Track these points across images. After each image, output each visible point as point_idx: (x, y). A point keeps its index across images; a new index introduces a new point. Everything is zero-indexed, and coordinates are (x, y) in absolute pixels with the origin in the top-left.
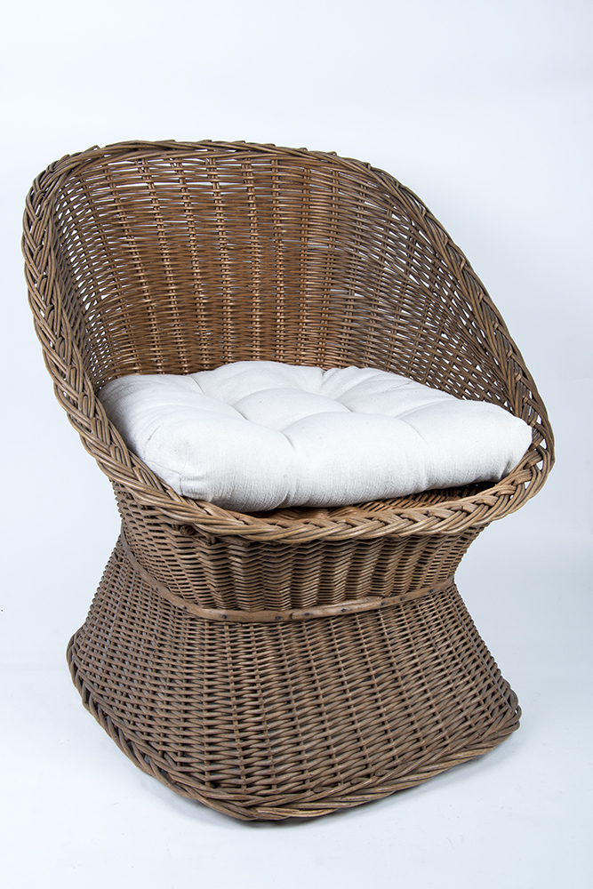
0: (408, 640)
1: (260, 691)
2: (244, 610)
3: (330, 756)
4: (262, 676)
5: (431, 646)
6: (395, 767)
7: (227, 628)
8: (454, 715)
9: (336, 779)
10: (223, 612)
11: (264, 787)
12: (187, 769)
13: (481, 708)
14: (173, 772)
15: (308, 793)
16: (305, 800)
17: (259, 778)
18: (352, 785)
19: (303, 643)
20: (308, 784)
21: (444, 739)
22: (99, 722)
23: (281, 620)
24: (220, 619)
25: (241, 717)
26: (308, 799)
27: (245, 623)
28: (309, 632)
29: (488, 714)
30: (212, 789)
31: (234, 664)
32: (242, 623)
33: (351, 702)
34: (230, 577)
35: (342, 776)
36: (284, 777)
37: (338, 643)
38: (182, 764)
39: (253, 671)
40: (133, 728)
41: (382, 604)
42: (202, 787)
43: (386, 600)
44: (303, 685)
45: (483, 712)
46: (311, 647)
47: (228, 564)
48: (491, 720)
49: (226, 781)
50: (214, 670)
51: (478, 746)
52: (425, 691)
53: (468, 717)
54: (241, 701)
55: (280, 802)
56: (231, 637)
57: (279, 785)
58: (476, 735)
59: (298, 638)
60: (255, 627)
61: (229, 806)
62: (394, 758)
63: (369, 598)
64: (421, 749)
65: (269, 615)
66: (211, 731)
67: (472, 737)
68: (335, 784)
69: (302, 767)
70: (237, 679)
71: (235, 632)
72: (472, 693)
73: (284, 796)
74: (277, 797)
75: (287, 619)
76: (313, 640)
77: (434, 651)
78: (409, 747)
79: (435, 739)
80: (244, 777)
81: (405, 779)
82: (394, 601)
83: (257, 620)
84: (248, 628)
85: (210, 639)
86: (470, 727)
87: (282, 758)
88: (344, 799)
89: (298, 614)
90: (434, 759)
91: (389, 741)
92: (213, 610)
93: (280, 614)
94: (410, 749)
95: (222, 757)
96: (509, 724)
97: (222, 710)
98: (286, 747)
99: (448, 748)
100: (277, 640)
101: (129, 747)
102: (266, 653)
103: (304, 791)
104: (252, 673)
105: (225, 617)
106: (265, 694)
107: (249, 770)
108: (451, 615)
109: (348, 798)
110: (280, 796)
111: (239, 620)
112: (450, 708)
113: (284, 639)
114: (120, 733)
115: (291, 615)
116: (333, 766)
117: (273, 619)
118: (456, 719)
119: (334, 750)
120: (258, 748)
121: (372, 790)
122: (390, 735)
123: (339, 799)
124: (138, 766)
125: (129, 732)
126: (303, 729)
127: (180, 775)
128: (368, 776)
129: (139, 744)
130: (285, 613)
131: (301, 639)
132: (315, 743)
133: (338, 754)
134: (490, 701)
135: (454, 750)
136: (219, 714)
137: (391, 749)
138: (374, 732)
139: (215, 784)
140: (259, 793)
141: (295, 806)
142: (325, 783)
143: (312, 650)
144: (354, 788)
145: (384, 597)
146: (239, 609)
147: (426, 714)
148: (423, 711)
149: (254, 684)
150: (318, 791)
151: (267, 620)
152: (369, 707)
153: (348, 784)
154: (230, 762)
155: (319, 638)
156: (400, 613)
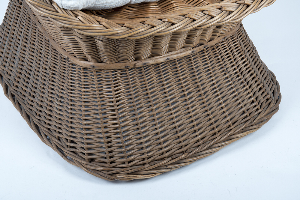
0: (209, 70)
1: (117, 110)
2: (105, 63)
3: (160, 143)
4: (117, 101)
5: (224, 71)
6: (199, 146)
7: (95, 73)
8: (236, 111)
9: (163, 156)
10: (92, 63)
11: (120, 163)
12: (74, 150)
13: (254, 104)
14: (66, 151)
15: (147, 166)
16: (145, 170)
17: (117, 158)
18: (173, 159)
19: (143, 80)
20: (146, 161)
21: (230, 126)
22: (16, 108)
23: (129, 67)
24: (90, 68)
25: (105, 125)
26: (146, 169)
27: (107, 71)
28: (146, 73)
29: (258, 107)
30: (89, 163)
31: (100, 94)
32: (104, 70)
33: (173, 111)
34: (96, 48)
35: (167, 154)
36: (132, 158)
37: (165, 77)
38: (71, 147)
39: (112, 98)
40: (39, 118)
41: (192, 52)
42: (84, 162)
43: (195, 49)
44: (143, 104)
45: (255, 106)
46: (148, 82)
47: (95, 42)
48: (260, 111)
49: (98, 159)
50: (88, 97)
51: (251, 128)
52: (219, 99)
53: (246, 111)
54: (105, 116)
55: (130, 171)
56: (98, 78)
57: (129, 162)
58: (250, 121)
59: (139, 77)
60: (113, 72)
61: (100, 173)
62: (198, 141)
63: (184, 49)
64: (215, 134)
65: (121, 65)
66: (88, 132)
67: (247, 123)
68: (163, 159)
69: (143, 151)
70: (103, 103)
71: (100, 75)
72: (249, 96)
73: (132, 168)
74: (129, 169)
75: (132, 67)
76: (149, 77)
77: (225, 74)
78: (208, 133)
79: (224, 127)
80: (108, 158)
81: (205, 152)
82: (200, 49)
83: (114, 68)
84: (108, 72)
85: (84, 79)
86: (246, 116)
87: (131, 147)
88: (168, 167)
89: (139, 64)
90: (222, 139)
91: (195, 131)
92: (86, 62)
93: (128, 64)
94: (208, 134)
95: (95, 146)
96: (272, 110)
97: (94, 120)
98: (133, 140)
99: (232, 132)
100: (127, 79)
101: (37, 129)
102: (119, 87)
103: (144, 164)
104: (112, 100)
105: (94, 67)
106: (119, 112)
107: (111, 154)
108: (237, 49)
109: (170, 166)
110: (130, 168)
111: (102, 68)
112: (234, 107)
113: (131, 78)
114: (31, 119)
115: (135, 65)
116: (161, 149)
117: (123, 67)
118: (237, 113)
119: (162, 140)
120: (116, 142)
121: (184, 161)
122: (196, 128)
123: (165, 167)
124: (44, 142)
125: (36, 120)
126: (143, 130)
127: (70, 153)
128: (183, 153)
129: (43, 130)
130: (131, 63)
131: (141, 77)
132: (150, 137)
133: (164, 142)
134: (260, 98)
135: (236, 132)
136: (92, 122)
137: (197, 136)
138: (186, 127)
139: (91, 160)
140: (117, 166)
141: (139, 173)
142: (157, 159)
143: (148, 83)
144: (173, 161)
145: (194, 48)
146: (102, 62)
147: (219, 113)
148: (217, 111)
149: (112, 106)
150: (153, 164)
151: (120, 68)
152: (183, 113)
153: (170, 158)
154: (100, 149)
155: (152, 75)
156: (204, 54)
